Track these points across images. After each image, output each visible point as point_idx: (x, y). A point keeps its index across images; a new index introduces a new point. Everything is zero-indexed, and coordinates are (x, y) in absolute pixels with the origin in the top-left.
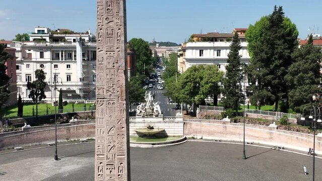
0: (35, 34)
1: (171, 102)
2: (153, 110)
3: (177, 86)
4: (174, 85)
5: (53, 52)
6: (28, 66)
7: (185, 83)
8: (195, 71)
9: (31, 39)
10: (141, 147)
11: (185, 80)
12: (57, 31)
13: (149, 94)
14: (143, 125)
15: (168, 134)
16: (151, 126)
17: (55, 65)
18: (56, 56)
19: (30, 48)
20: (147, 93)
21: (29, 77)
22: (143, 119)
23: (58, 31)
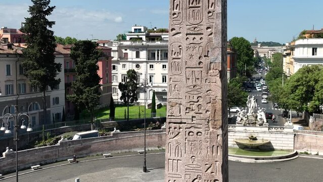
0: (132, 32)
1: (276, 107)
2: (257, 117)
3: (286, 90)
4: (281, 89)
5: (149, 51)
6: (124, 66)
7: (296, 87)
8: (308, 72)
9: (128, 38)
10: (242, 161)
11: (296, 84)
12: (153, 29)
13: (252, 99)
14: (244, 134)
15: (275, 147)
16: (254, 136)
17: (151, 65)
18: (151, 56)
19: (126, 48)
20: (249, 98)
21: (124, 77)
22: (244, 128)
23: (155, 30)
